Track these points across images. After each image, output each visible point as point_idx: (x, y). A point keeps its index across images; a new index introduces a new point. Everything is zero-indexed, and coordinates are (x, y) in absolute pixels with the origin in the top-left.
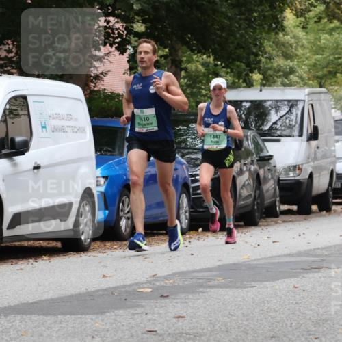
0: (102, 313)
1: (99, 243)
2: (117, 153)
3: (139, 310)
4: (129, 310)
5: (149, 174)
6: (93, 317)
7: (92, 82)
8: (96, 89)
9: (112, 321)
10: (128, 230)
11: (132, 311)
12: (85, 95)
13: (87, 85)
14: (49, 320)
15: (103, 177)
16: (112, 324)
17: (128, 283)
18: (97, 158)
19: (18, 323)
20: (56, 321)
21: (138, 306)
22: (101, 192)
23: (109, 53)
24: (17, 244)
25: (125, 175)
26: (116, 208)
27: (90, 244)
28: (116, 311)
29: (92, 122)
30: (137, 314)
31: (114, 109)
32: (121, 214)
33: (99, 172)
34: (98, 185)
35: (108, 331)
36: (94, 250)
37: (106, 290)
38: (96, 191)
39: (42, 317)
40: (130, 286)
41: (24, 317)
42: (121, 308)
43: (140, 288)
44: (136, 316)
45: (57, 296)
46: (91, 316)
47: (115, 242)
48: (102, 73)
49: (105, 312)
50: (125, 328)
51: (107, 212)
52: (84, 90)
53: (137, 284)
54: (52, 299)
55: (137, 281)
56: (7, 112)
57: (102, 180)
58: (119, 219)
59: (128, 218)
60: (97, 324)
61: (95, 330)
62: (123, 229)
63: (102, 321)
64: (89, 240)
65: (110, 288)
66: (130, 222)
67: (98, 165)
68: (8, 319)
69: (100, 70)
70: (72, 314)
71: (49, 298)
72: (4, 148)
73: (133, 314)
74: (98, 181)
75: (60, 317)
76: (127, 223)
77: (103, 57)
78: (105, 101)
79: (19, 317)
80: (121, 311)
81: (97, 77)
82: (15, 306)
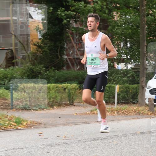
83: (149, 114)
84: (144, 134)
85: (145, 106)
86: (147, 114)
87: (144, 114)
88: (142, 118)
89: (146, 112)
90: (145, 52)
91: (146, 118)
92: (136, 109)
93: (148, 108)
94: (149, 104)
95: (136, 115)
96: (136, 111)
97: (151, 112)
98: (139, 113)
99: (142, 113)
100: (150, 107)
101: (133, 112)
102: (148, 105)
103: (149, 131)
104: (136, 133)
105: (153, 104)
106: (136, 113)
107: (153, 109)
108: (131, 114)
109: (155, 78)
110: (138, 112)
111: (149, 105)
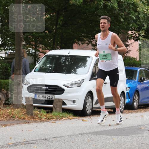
0: (127, 135)
1: (126, 110)
2: (134, 79)
3: (140, 135)
4: (137, 135)
5: (145, 87)
6: (124, 137)
7: (125, 53)
8: (127, 56)
9: (131, 139)
10: (137, 106)
11: (138, 135)
12: (123, 58)
13: (124, 55)
14: (109, 137)
15: (129, 87)
16: (131, 140)
17: (137, 125)
18: (127, 80)
19: (98, 138)
20: (111, 138)
21: (140, 134)
22: (128, 93)
23: (131, 43)
24: (98, 110)
25: (136, 87)
26: (133, 98)
27: (123, 111)
28: (132, 135)
29: (125, 68)
30: (140, 136)
31: (133, 63)
32: (134, 100)
33: (127, 86)
34: (126, 90)
35: (129, 142)
36: (124, 113)
37: (129, 127)
38: (126, 92)
39: (106, 136)
40: (137, 126)
41: (100, 136)
42: (134, 134)
43: (141, 127)
44: (139, 137)
45: (111, 129)
46: (123, 137)
47: (132, 110)
48: (129, 51)
49: (128, 135)
50: (135, 141)
51: (129, 100)
52: (123, 56)
53: (140, 126)
54: (110, 130)
55: (140, 125)
56: (96, 64)
57: (128, 89)
58: (134, 102)
59: (137, 102)
60: (125, 140)
61: (125, 142)
62: (135, 106)
63: (127, 138)
64: (123, 109)
65: (130, 127)
66: (137, 103)
67: (127, 83)
68: (95, 136)
69: (129, 49)
70: (117, 135)
71: (109, 129)
72: (94, 76)
73: (138, 136)
74: (126, 89)
75: (113, 136)
76: (136, 104)
77: (129, 45)
78: (130, 60)
79: (98, 136)
80: (134, 135)
81: (127, 52)
82: (97, 132)
83: (27, 118)
84: (17, 145)
85: (22, 108)
86: (24, 119)
87: (20, 119)
88: (17, 124)
89: (23, 116)
90: (22, 37)
91: (22, 123)
92: (10, 112)
93: (24, 111)
94: (26, 104)
95: (10, 119)
96: (9, 115)
97: (29, 116)
98: (13, 118)
99: (18, 118)
100: (27, 109)
101: (5, 116)
102: (25, 107)
103: (24, 142)
104: (8, 144)
105: (32, 105)
106: (9, 117)
107: (32, 111)
108: (2, 119)
109: (35, 71)
110: (12, 116)
111: (27, 106)
